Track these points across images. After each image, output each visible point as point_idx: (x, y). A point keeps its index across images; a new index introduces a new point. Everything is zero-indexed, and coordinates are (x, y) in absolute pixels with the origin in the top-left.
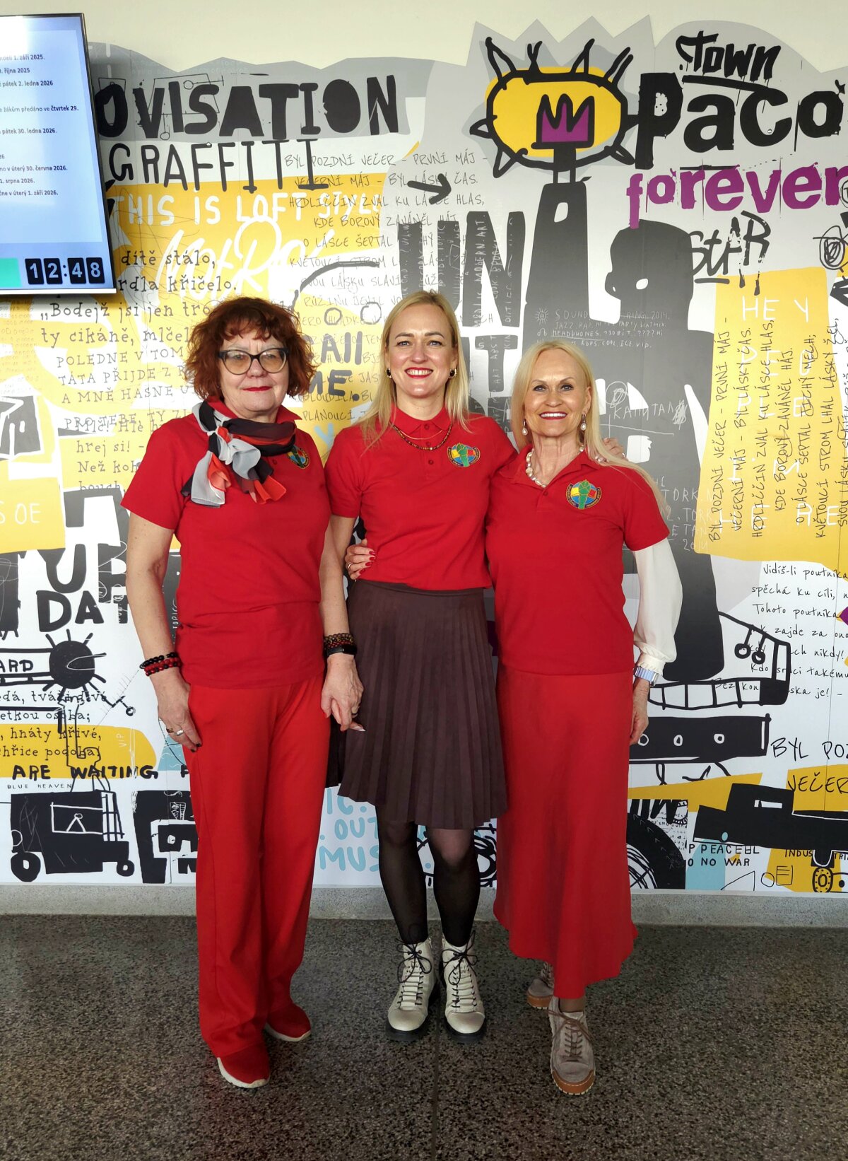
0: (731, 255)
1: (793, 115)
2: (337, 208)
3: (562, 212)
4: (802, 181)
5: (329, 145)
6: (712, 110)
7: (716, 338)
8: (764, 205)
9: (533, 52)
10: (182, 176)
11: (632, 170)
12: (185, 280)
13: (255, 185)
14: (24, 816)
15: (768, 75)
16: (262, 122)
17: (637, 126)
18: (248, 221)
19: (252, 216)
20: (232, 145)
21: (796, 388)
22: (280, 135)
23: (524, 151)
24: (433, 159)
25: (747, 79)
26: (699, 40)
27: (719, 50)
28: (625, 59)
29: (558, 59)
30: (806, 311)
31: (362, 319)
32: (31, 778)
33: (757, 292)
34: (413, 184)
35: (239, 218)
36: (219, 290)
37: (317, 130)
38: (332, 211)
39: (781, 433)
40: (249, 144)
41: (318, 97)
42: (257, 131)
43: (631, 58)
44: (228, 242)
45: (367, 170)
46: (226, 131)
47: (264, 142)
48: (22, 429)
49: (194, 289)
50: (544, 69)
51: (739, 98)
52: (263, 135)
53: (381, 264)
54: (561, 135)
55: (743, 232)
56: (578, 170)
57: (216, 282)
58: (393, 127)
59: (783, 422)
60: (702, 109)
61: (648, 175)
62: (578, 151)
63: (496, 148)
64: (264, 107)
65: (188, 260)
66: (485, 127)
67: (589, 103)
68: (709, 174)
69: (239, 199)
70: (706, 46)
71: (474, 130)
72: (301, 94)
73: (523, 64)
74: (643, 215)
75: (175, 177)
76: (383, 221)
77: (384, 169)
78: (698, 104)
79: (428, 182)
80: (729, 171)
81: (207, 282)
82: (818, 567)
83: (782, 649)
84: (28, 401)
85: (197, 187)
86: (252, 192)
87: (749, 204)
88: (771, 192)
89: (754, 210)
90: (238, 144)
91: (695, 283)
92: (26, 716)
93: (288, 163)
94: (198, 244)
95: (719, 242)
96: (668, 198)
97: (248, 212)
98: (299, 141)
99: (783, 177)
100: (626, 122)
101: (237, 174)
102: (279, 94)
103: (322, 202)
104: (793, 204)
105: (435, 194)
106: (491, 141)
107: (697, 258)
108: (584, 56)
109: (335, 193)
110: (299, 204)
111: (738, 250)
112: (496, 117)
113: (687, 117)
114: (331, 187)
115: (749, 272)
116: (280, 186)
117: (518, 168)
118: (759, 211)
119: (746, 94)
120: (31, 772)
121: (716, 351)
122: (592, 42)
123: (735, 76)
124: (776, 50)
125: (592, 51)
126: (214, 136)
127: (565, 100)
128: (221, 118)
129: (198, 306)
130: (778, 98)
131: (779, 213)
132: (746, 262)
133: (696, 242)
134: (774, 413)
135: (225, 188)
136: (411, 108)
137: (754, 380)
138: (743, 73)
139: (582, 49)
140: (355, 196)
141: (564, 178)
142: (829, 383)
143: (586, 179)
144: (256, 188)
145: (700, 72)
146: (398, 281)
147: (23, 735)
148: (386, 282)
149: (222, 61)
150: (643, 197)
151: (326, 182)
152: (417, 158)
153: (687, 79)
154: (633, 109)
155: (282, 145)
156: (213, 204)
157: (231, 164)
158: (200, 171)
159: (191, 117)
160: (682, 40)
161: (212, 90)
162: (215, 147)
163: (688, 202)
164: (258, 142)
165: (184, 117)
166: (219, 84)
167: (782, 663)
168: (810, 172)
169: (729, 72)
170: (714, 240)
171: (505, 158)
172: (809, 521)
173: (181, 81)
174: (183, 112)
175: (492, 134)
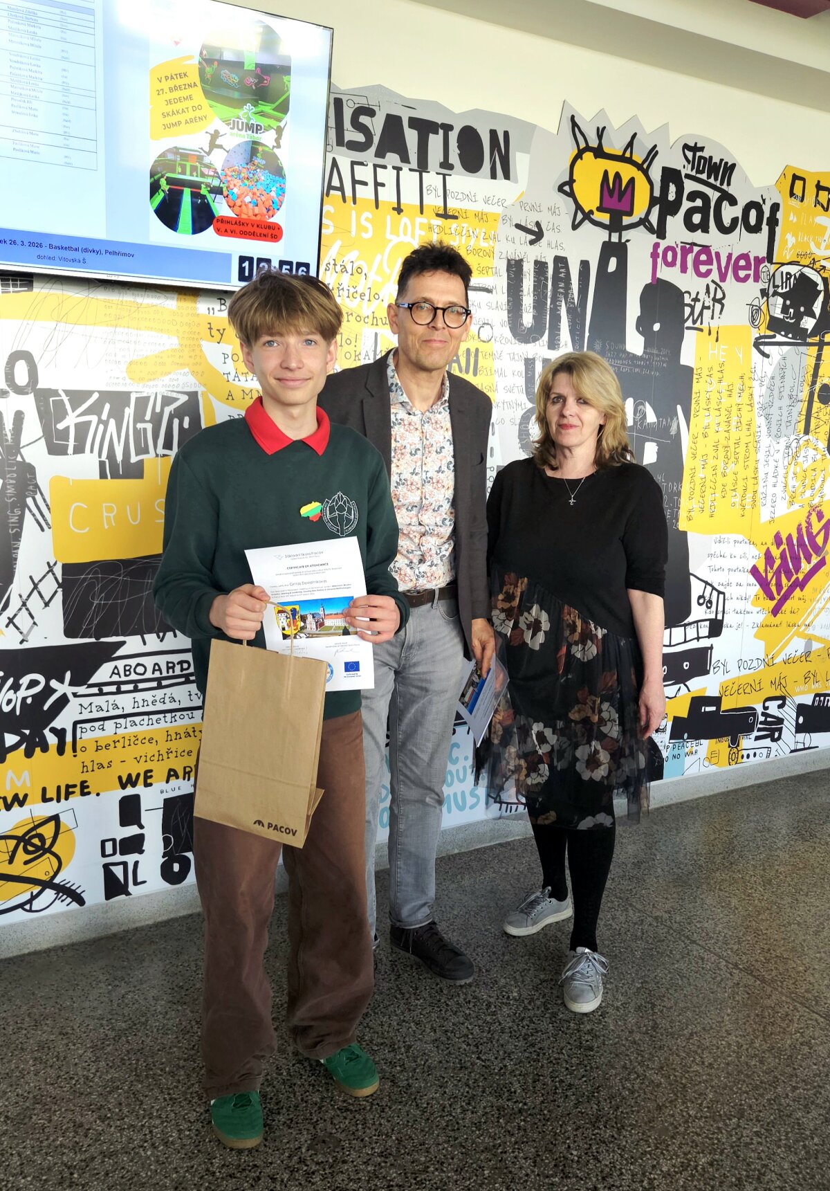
0: (705, 311)
1: (740, 215)
2: (464, 238)
3: (613, 265)
4: (742, 263)
5: (460, 181)
6: (699, 203)
7: (695, 372)
8: (723, 277)
9: (600, 133)
10: (341, 189)
11: (653, 238)
12: (341, 288)
13: (402, 207)
14: (176, 818)
15: (729, 184)
16: (409, 151)
17: (658, 206)
18: (395, 240)
19: (398, 236)
20: (384, 167)
21: (735, 409)
22: (423, 167)
23: (591, 212)
24: (533, 208)
25: (718, 183)
26: (695, 149)
27: (705, 158)
28: (653, 153)
29: (615, 145)
30: (741, 356)
31: (479, 338)
32: (184, 779)
33: (717, 340)
34: (518, 226)
35: (388, 236)
36: (369, 300)
37: (451, 167)
38: (460, 240)
39: (725, 443)
40: (398, 169)
41: (453, 136)
42: (405, 159)
43: (657, 152)
44: (379, 257)
45: (488, 209)
46: (380, 153)
47: (411, 170)
48: (186, 425)
49: (348, 297)
50: (607, 149)
51: (714, 196)
52: (409, 163)
53: (494, 291)
54: (613, 203)
55: (712, 295)
56: (624, 233)
57: (367, 293)
58: (507, 176)
59: (727, 434)
60: (694, 201)
61: (663, 244)
62: (624, 218)
63: (574, 207)
64: (411, 137)
65: (344, 270)
66: (567, 188)
67: (632, 181)
68: (696, 249)
69: (388, 217)
70: (698, 154)
71: (561, 189)
72: (441, 132)
73: (594, 143)
74: (659, 275)
75: (335, 188)
76: (497, 255)
77: (498, 210)
78: (693, 196)
79: (529, 227)
80: (706, 249)
81: (359, 292)
82: (740, 537)
83: (721, 596)
84: (193, 396)
85: (355, 202)
86: (399, 213)
87: (715, 275)
88: (727, 268)
89: (717, 280)
90: (390, 167)
91: (685, 330)
92: (182, 717)
93: (429, 192)
94: (353, 255)
95: (699, 300)
96: (672, 264)
97: (395, 231)
98: (437, 173)
99: (734, 258)
100: (653, 201)
101: (387, 195)
102: (425, 128)
103: (453, 232)
104: (738, 279)
105: (534, 237)
106: (571, 200)
107: (687, 310)
108: (630, 145)
109: (463, 225)
110: (436, 231)
111: (708, 308)
112: (575, 181)
113: (686, 205)
114: (460, 219)
115: (714, 324)
116: (422, 212)
117: (587, 224)
118: (721, 281)
119: (717, 194)
120: (185, 773)
121: (695, 381)
122: (634, 135)
123: (712, 180)
124: (734, 166)
125: (635, 141)
126: (369, 155)
127: (617, 176)
128: (376, 140)
129: (352, 314)
130: (733, 202)
131: (730, 284)
132: (712, 318)
133: (687, 300)
134: (723, 427)
135: (377, 207)
136: (520, 161)
137: (713, 405)
138: (716, 179)
139: (629, 139)
140: (477, 230)
141: (615, 238)
142: (750, 408)
143: (628, 241)
144: (402, 211)
145: (693, 173)
146: (505, 307)
147: (178, 736)
148: (497, 307)
149: (380, 87)
150: (660, 260)
151: (457, 214)
152: (523, 205)
153: (688, 176)
154: (657, 193)
155: (424, 174)
156: (367, 220)
157: (383, 185)
158: (357, 186)
159: (352, 135)
160: (686, 147)
161: (371, 113)
162: (371, 167)
163: (684, 269)
164: (405, 167)
165: (346, 132)
166: (376, 109)
167: (720, 608)
168: (745, 256)
169: (709, 177)
170: (696, 300)
171: (580, 216)
172: (737, 505)
173: (344, 99)
174: (345, 128)
175: (571, 194)
